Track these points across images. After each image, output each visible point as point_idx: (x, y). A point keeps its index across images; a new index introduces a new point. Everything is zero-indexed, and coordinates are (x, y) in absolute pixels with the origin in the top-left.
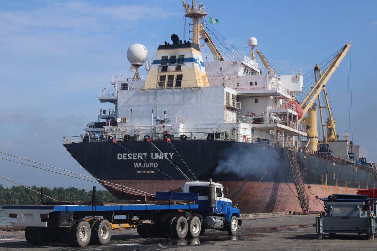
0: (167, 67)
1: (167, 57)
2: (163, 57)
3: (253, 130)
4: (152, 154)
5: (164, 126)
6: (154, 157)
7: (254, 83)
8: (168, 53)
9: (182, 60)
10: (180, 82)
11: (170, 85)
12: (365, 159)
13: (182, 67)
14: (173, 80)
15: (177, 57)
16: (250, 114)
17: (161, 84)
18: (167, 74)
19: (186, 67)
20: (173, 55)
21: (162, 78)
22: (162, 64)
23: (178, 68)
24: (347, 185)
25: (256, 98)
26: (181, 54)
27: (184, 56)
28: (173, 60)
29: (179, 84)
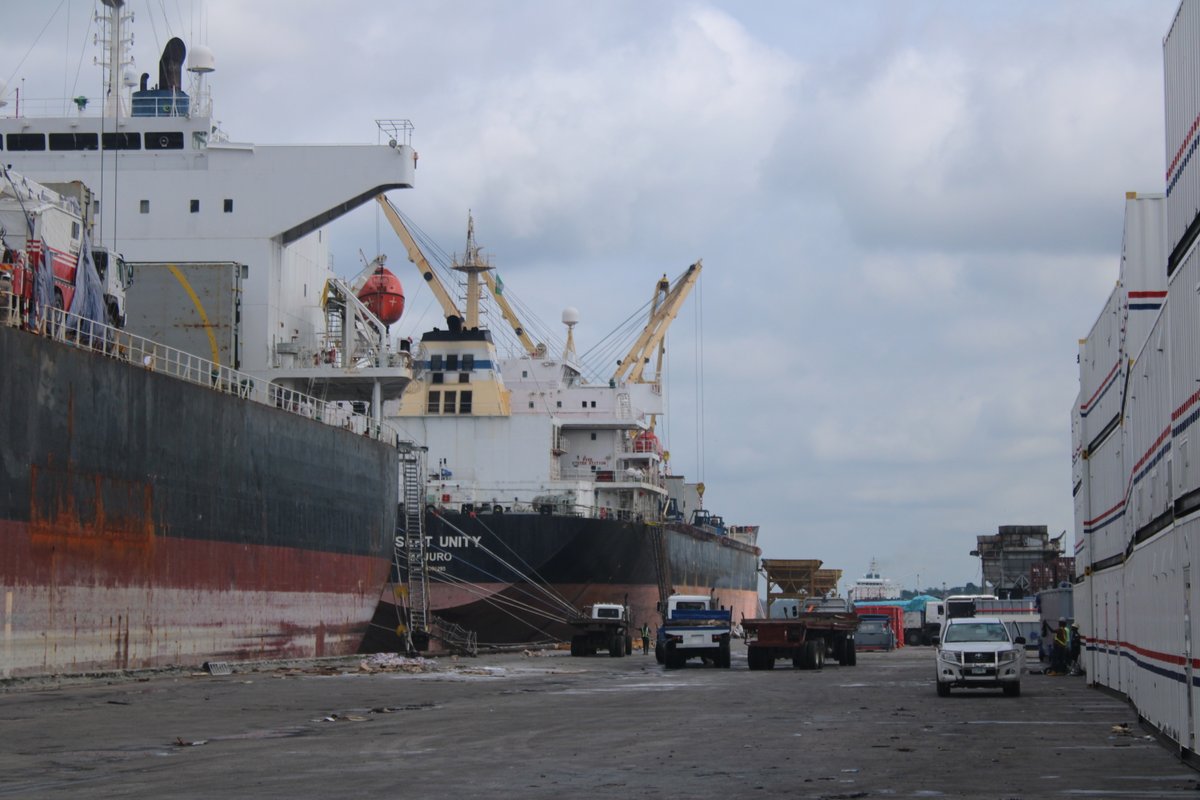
0: (441, 375)
1: (440, 357)
2: (433, 357)
3: (596, 493)
4: (441, 538)
5: (443, 486)
6: (444, 542)
7: (589, 404)
8: (441, 349)
9: (470, 364)
10: (470, 406)
11: (450, 409)
12: (721, 518)
13: (472, 376)
14: (454, 400)
15: (460, 358)
16: (581, 460)
17: (433, 408)
18: (442, 389)
19: (478, 377)
20: (452, 353)
21: (433, 397)
22: (432, 369)
23: (464, 379)
24: (685, 583)
25: (594, 432)
26: (468, 352)
27: (472, 356)
28: (452, 363)
29: (466, 408)
